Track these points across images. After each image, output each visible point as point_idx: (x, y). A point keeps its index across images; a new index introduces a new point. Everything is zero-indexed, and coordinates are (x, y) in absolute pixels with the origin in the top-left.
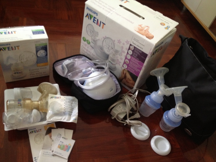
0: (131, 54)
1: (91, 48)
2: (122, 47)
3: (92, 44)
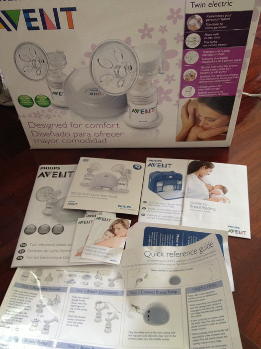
0: (197, 44)
1: (59, 110)
3: (56, 100)
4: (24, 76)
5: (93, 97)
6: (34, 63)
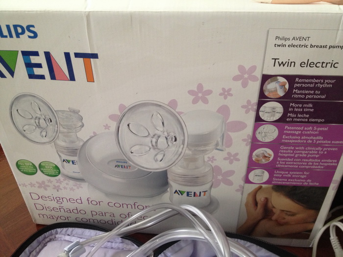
0: (277, 116)
2: (224, 111)
3: (68, 169)
4: (24, 136)
5: (120, 170)
6: (37, 121)
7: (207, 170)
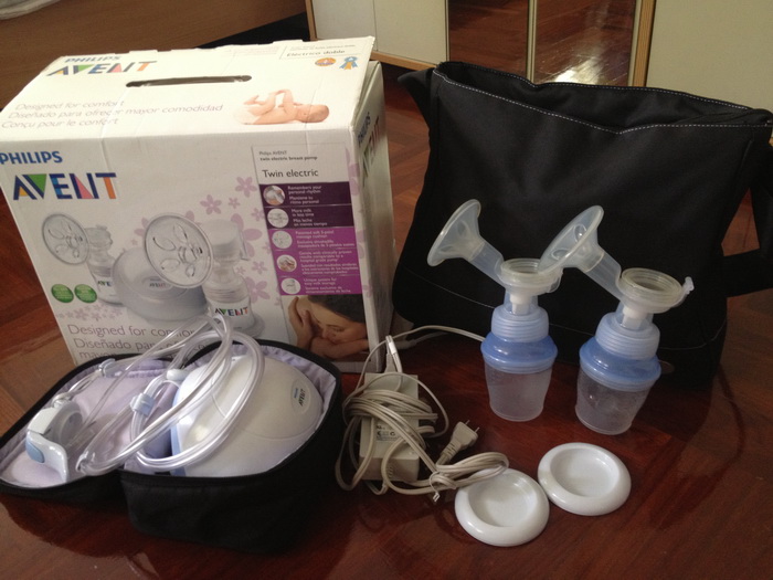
2: (237, 219)
3: (105, 292)
4: (58, 258)
5: (155, 288)
6: (68, 241)
7: (240, 283)
